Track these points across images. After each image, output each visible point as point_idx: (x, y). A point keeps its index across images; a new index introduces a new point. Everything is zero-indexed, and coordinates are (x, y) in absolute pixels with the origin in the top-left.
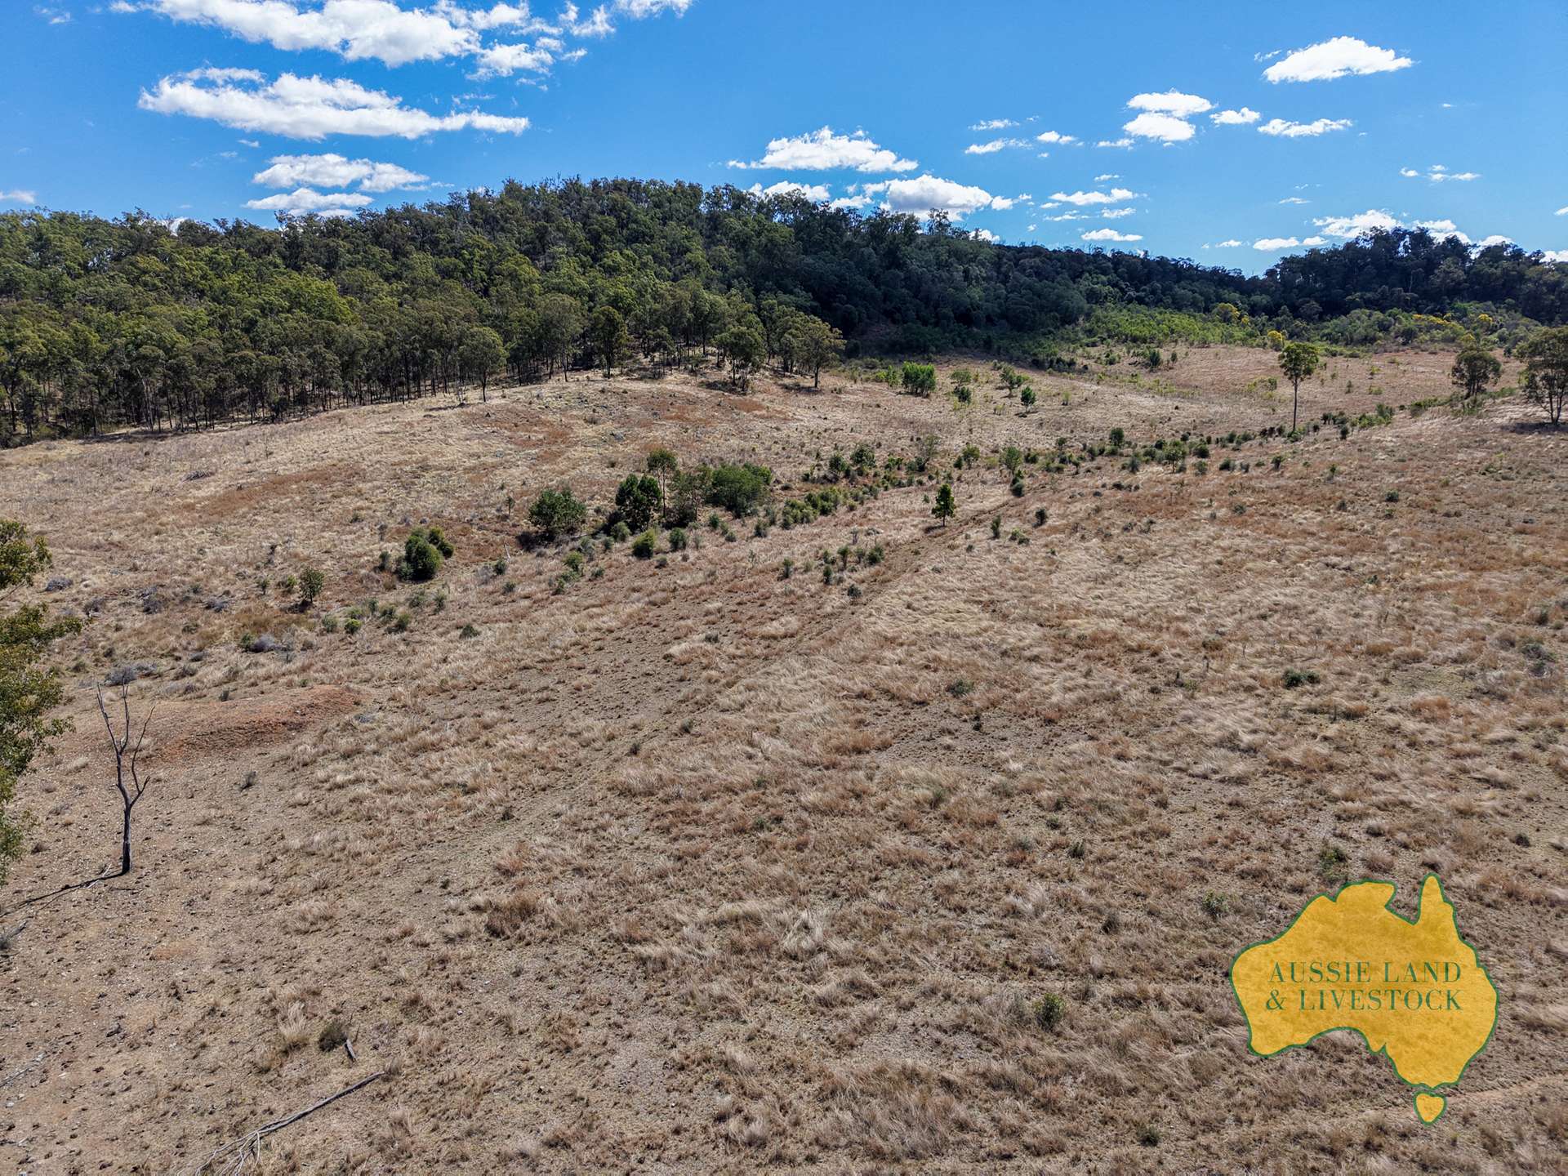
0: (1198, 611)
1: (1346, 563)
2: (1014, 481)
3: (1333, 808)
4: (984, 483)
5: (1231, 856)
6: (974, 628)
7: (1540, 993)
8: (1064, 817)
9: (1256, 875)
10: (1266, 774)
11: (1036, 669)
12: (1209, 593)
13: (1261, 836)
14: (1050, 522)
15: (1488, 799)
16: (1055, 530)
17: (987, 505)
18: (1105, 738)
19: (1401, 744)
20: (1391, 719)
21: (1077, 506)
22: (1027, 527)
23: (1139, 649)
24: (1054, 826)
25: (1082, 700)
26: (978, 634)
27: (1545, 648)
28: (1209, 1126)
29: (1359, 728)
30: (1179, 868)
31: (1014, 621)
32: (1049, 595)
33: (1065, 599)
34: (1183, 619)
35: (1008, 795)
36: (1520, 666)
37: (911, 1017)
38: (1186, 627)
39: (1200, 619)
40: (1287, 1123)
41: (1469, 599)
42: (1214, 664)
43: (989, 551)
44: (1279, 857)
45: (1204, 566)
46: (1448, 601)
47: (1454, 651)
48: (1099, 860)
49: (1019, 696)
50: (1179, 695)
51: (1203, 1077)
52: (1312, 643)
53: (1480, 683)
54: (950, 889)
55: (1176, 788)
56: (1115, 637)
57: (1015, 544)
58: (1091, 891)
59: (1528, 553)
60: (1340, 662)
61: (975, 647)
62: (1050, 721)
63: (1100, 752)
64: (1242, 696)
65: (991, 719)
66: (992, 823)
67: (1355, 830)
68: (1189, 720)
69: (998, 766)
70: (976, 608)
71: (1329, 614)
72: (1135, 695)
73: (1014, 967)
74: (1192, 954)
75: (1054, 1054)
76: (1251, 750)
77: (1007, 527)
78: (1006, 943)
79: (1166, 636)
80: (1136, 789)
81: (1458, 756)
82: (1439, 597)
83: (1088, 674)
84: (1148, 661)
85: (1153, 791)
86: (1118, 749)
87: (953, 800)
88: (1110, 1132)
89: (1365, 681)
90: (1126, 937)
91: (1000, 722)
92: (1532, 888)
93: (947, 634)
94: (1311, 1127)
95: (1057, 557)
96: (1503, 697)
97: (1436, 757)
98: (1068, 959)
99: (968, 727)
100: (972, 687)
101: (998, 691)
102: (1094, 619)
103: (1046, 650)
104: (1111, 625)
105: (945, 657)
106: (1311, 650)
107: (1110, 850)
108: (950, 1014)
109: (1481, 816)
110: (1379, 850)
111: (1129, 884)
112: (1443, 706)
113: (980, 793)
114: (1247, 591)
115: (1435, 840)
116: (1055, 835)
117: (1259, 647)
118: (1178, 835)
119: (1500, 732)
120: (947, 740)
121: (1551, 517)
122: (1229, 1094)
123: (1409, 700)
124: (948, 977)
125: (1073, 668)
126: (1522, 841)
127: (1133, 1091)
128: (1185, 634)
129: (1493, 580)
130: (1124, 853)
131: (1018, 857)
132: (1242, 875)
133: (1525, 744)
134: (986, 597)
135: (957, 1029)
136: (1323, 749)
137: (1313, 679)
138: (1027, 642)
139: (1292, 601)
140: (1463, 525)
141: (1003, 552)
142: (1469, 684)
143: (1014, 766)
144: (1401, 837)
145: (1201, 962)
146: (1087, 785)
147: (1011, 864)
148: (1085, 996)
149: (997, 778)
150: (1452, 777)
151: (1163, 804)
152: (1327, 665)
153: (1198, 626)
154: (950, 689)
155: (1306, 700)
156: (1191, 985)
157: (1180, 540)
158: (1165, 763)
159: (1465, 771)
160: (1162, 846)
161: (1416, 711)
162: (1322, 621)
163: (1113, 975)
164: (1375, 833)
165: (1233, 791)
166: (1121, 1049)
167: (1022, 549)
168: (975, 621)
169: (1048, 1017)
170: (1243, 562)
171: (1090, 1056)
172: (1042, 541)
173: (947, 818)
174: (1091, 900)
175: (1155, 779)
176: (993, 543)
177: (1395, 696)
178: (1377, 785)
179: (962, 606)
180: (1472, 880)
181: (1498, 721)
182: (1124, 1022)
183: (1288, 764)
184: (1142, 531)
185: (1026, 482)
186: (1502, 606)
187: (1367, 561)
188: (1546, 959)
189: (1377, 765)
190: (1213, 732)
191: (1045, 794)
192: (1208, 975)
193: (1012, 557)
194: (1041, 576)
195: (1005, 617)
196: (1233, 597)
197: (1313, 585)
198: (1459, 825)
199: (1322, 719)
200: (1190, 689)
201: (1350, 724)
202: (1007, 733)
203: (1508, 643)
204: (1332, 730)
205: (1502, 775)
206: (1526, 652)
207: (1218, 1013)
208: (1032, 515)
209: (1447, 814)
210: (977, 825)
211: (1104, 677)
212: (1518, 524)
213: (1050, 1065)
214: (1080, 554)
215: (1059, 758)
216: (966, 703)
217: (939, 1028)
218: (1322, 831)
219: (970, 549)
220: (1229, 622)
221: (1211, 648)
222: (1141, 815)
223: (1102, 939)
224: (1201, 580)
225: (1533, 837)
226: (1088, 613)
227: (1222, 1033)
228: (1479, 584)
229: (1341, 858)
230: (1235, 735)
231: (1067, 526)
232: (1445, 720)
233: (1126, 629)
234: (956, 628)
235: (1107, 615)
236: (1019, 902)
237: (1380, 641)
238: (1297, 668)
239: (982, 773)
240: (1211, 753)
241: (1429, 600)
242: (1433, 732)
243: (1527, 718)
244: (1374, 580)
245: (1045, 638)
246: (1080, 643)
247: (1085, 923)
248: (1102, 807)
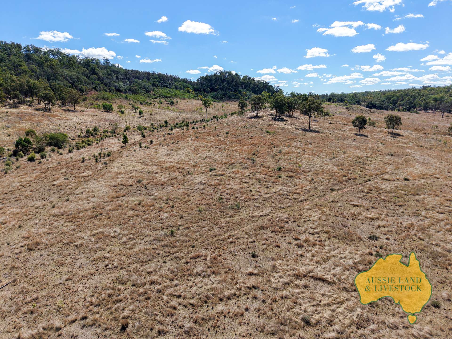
0: (191, 159)
1: (219, 147)
2: (142, 134)
3: (220, 191)
4: (134, 135)
5: (202, 202)
6: (140, 168)
7: (253, 212)
8: (169, 201)
9: (207, 204)
10: (208, 187)
11: (157, 175)
12: (193, 155)
13: (208, 198)
14: (154, 143)
15: (245, 185)
16: (155, 145)
17: (136, 140)
18: (175, 186)
19: (231, 179)
20: (229, 175)
21: (160, 139)
22: (148, 144)
23: (180, 168)
24: (167, 203)
25: (169, 180)
26: (142, 169)
27: (255, 159)
28: (203, 242)
29: (224, 177)
30: (193, 205)
31: (150, 166)
32: (157, 159)
33: (161, 160)
34: (188, 161)
35: (156, 200)
36: (251, 163)
37: (144, 241)
38: (189, 163)
39: (192, 161)
40: (216, 239)
41: (242, 152)
42: (196, 169)
43: (140, 151)
44: (211, 201)
45: (191, 150)
46: (238, 152)
47: (239, 161)
48: (177, 207)
49: (154, 181)
50: (189, 176)
51: (201, 236)
52: (214, 163)
53: (244, 166)
54: (147, 218)
55: (191, 193)
56: (174, 166)
57: (146, 149)
58: (177, 213)
59: (252, 142)
60: (219, 166)
61: (142, 172)
62: (162, 185)
63: (174, 189)
64: (202, 174)
65: (149, 187)
66: (153, 205)
67: (224, 194)
68: (192, 180)
69: (152, 195)
70: (139, 164)
71: (217, 157)
72: (180, 177)
73: (163, 228)
74: (197, 219)
75: (174, 239)
76: (205, 184)
77: (143, 145)
78: (161, 225)
79: (185, 165)
80: (183, 194)
81: (241, 179)
82: (236, 152)
83: (169, 174)
84: (181, 170)
85: (187, 194)
86: (178, 187)
87: (143, 203)
88: (186, 248)
89: (224, 169)
90: (185, 218)
91: (151, 187)
92: (252, 197)
93: (134, 170)
94: (219, 238)
95: (157, 151)
96: (248, 168)
97: (237, 180)
98: (174, 224)
99: (144, 189)
100: (143, 180)
101: (148, 181)
102: (168, 163)
103: (159, 171)
104: (173, 164)
105: (135, 175)
106: (214, 164)
107: (179, 205)
108: (152, 238)
109: (245, 188)
110: (228, 196)
111: (184, 210)
112: (238, 171)
113: (150, 200)
114: (201, 154)
115: (237, 193)
116: (167, 205)
117: (204, 165)
118: (192, 200)
119: (247, 174)
120: (139, 192)
121: (256, 135)
122: (206, 237)
123: (232, 171)
124: (150, 233)
125: (165, 174)
126: (251, 191)
127: (189, 241)
128: (189, 164)
129: (246, 148)
130: (182, 205)
131: (161, 210)
132: (205, 205)
133: (251, 176)
134: (141, 161)
135: (154, 240)
136: (218, 181)
137: (215, 169)
138: (154, 170)
139: (210, 155)
140: (240, 138)
141: (143, 151)
142: (242, 167)
143: (156, 194)
144: (232, 193)
145: (199, 220)
146: (173, 195)
147: (159, 212)
148: (178, 229)
149: (152, 197)
150: (240, 183)
151: (189, 196)
152: (217, 167)
153: (192, 162)
154: (137, 182)
155: (214, 173)
156: (198, 223)
157: (185, 145)
158: (188, 189)
159: (242, 181)
160: (190, 203)
161: (233, 173)
162: (216, 159)
163: (183, 225)
164: (227, 194)
165: (202, 191)
166: (186, 235)
167: (148, 150)
168: (140, 167)
169: (172, 234)
170: (199, 149)
171: (181, 238)
172: (153, 147)
173: (143, 206)
174: (177, 214)
175: (186, 192)
176: (140, 149)
177: (229, 171)
178: (227, 186)
179: (136, 164)
180: (243, 198)
181: (247, 172)
182: (187, 231)
183: (212, 185)
184: (176, 144)
185: (145, 134)
186: (247, 152)
187: (223, 146)
188: (254, 207)
189: (227, 182)
190: (197, 181)
191: (164, 198)
192: (200, 221)
193: (146, 152)
194: (154, 155)
195: (147, 165)
196: (198, 156)
197: (214, 152)
198: (241, 190)
199: (217, 176)
200: (191, 174)
201: (222, 177)
202: (153, 189)
203: (248, 159)
204: (219, 178)
205: (248, 181)
206: (251, 160)
207: (203, 226)
208: (149, 142)
209: (239, 189)
210: (151, 206)
211: (173, 175)
212: (250, 137)
213: (173, 241)
214: (163, 150)
215: (166, 191)
216: (142, 184)
217: (150, 241)
218: (218, 195)
219: (135, 151)
220: (198, 161)
221: (195, 166)
222: (185, 198)
223: (180, 220)
224: (191, 153)
225: (252, 190)
226: (167, 162)
227: (204, 229)
228: (244, 149)
229: (222, 199)
230: (201, 181)
231: (158, 144)
232: (238, 173)
233: (176, 165)
234: (136, 169)
235: (171, 162)
236: (162, 217)
237: (226, 161)
238: (212, 168)
239: (149, 197)
240: (197, 185)
241: (235, 153)
242: (236, 176)
243: (251, 171)
244: (225, 150)
245: (158, 168)
246: (166, 168)
247: (176, 218)
248: (177, 198)
